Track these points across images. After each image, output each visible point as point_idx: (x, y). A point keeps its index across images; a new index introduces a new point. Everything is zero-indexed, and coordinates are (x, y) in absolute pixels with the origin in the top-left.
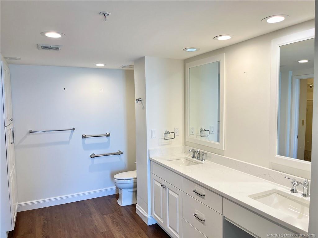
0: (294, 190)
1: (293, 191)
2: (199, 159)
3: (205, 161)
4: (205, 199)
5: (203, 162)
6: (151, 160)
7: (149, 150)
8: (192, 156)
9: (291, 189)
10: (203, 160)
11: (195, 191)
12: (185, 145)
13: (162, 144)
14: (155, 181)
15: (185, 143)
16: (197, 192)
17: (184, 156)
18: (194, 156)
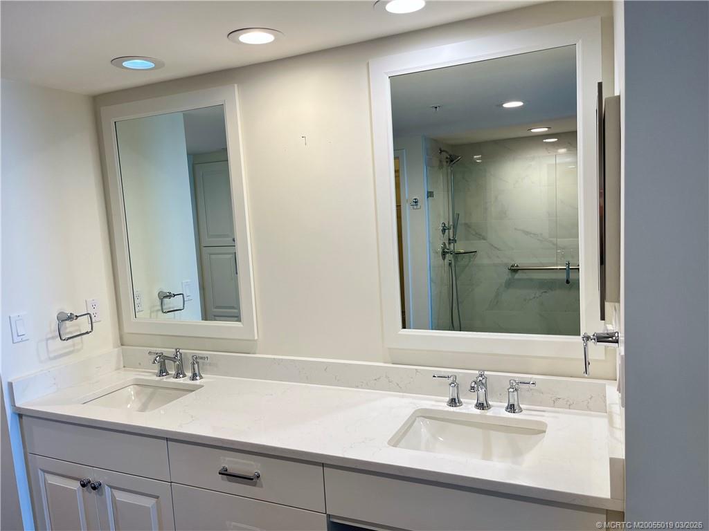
0: (457, 401)
1: (453, 402)
2: (181, 376)
3: (201, 377)
4: (262, 487)
5: (198, 382)
6: (20, 415)
7: (10, 385)
8: (157, 371)
9: (447, 399)
10: (198, 378)
11: (224, 473)
12: (122, 345)
13: (52, 355)
14: (46, 474)
15: (121, 338)
16: (230, 471)
17: (132, 376)
18: (163, 372)
